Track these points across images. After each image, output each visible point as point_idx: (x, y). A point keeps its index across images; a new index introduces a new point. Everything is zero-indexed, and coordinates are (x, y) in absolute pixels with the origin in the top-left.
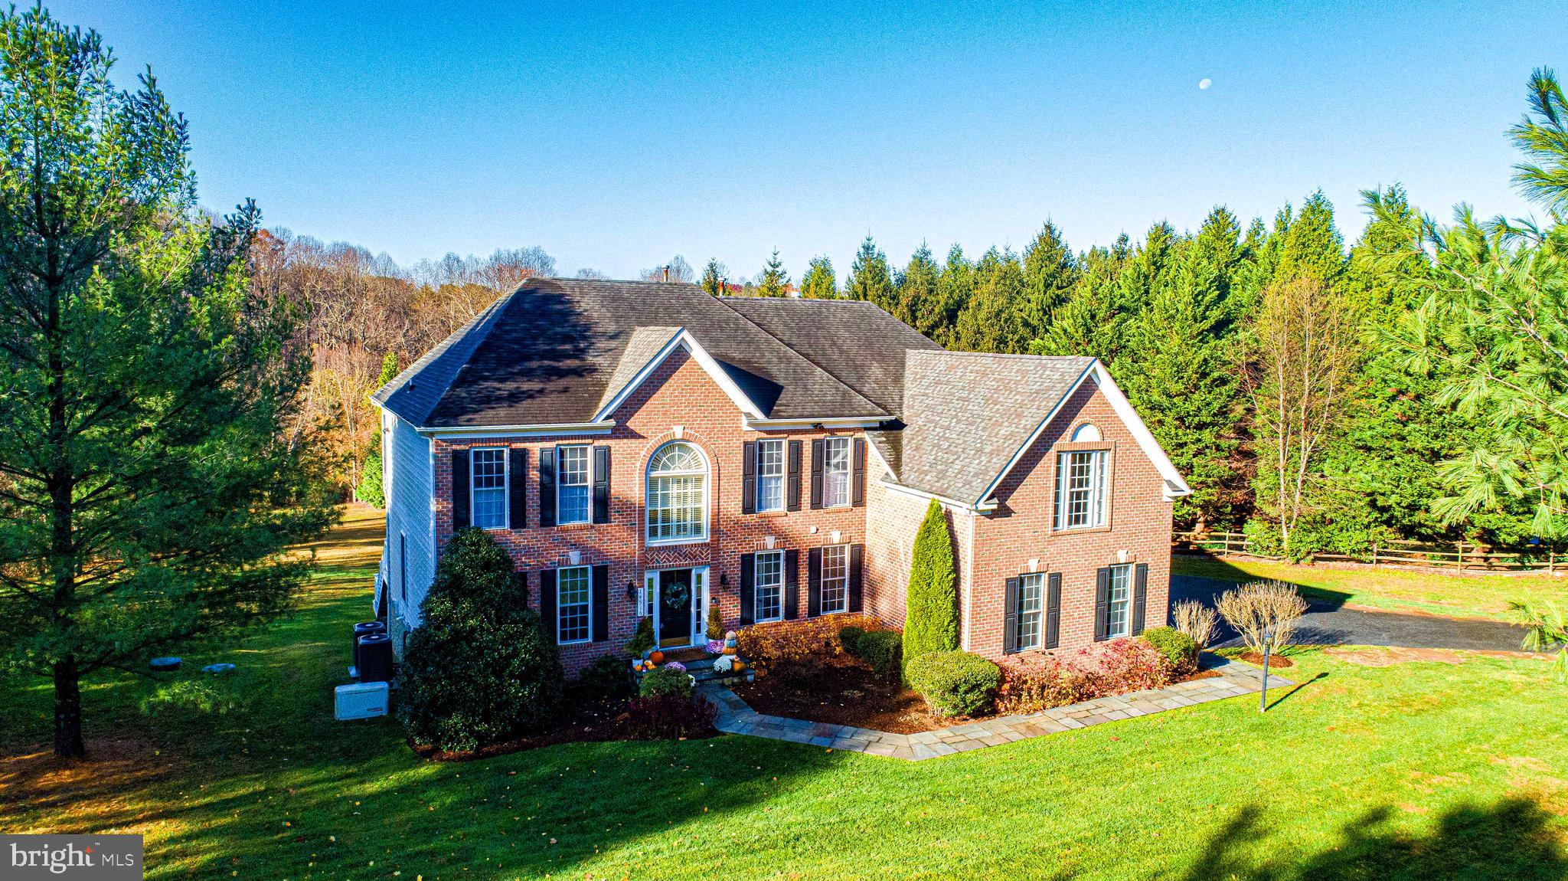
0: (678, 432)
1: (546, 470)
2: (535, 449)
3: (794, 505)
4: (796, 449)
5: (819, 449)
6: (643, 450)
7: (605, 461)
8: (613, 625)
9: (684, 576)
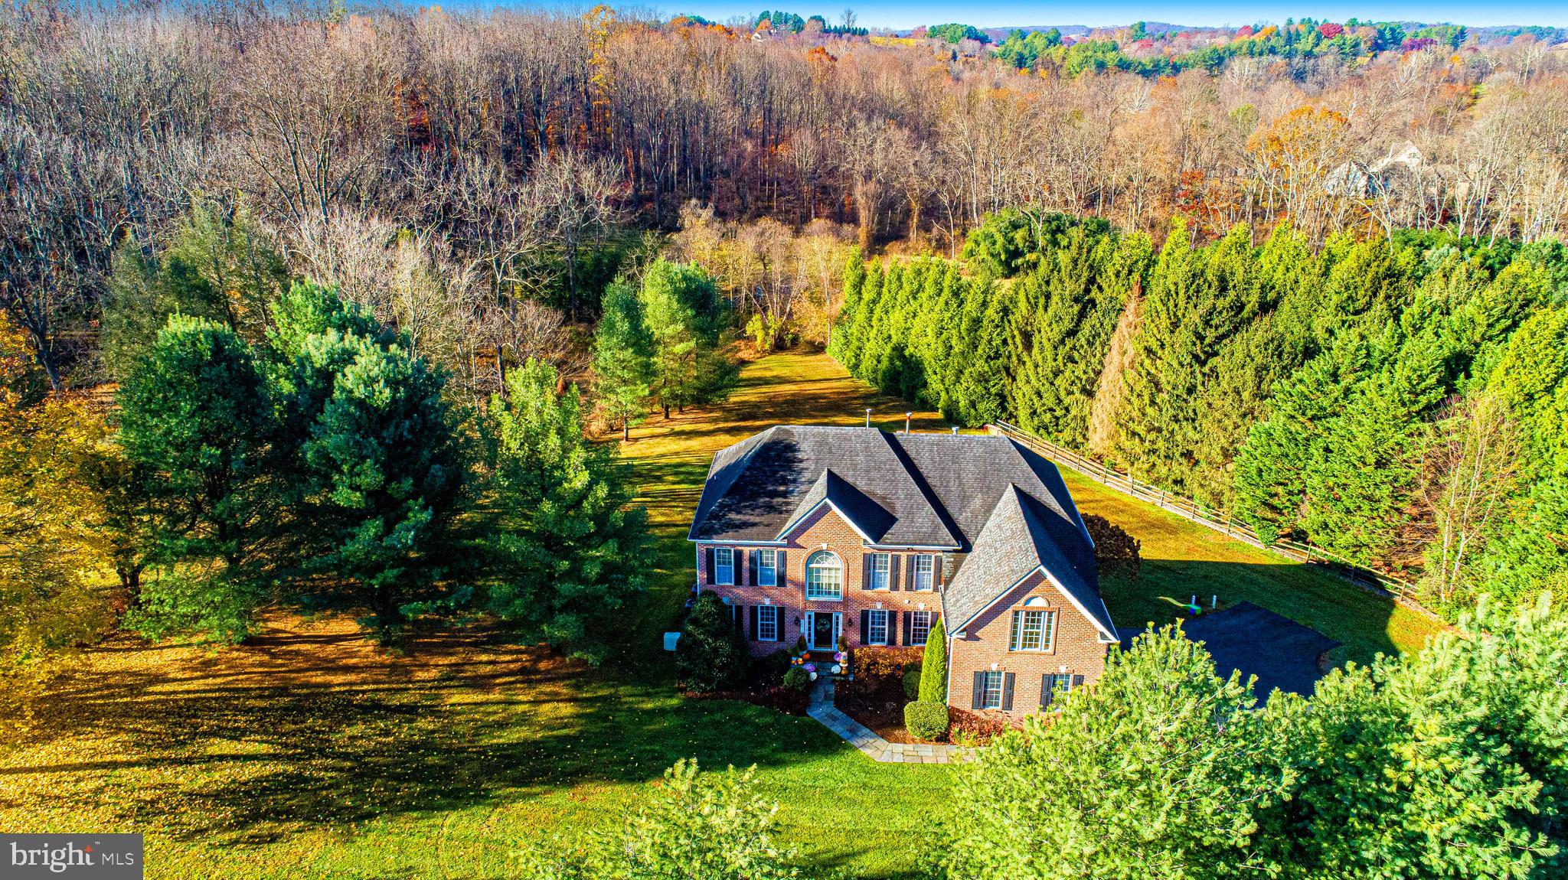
0: (824, 546)
1: (752, 560)
2: (746, 551)
3: (895, 586)
4: (896, 561)
5: (910, 560)
6: (804, 554)
7: (783, 558)
8: (787, 636)
9: (829, 616)
